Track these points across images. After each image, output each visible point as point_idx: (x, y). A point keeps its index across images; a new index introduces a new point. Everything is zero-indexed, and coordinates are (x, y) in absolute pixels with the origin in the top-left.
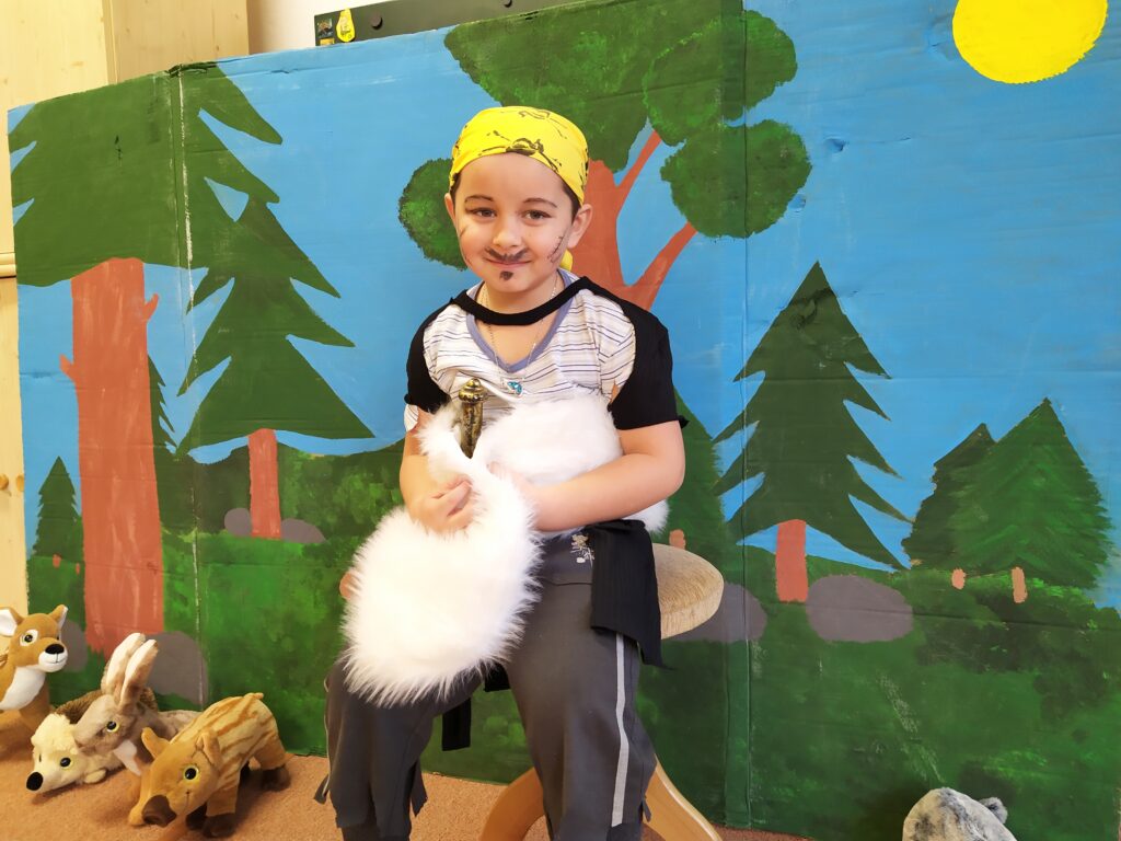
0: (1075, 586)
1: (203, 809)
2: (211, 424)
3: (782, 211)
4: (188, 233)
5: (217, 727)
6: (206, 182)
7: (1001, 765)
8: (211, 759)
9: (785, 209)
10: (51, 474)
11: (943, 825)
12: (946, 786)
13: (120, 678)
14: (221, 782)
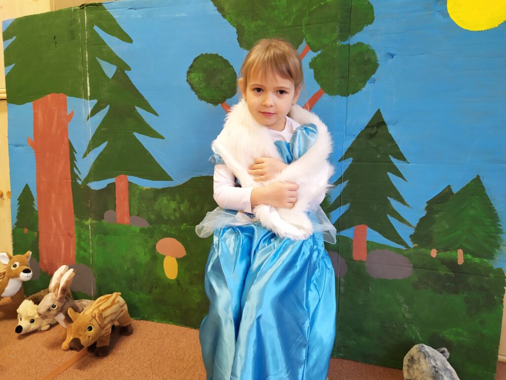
0: (485, 258)
1: (95, 344)
2: (98, 172)
3: (364, 85)
4: (88, 83)
5: (102, 308)
6: (97, 60)
7: (448, 334)
8: (99, 322)
9: (366, 84)
10: (23, 191)
13: (58, 285)
14: (103, 332)
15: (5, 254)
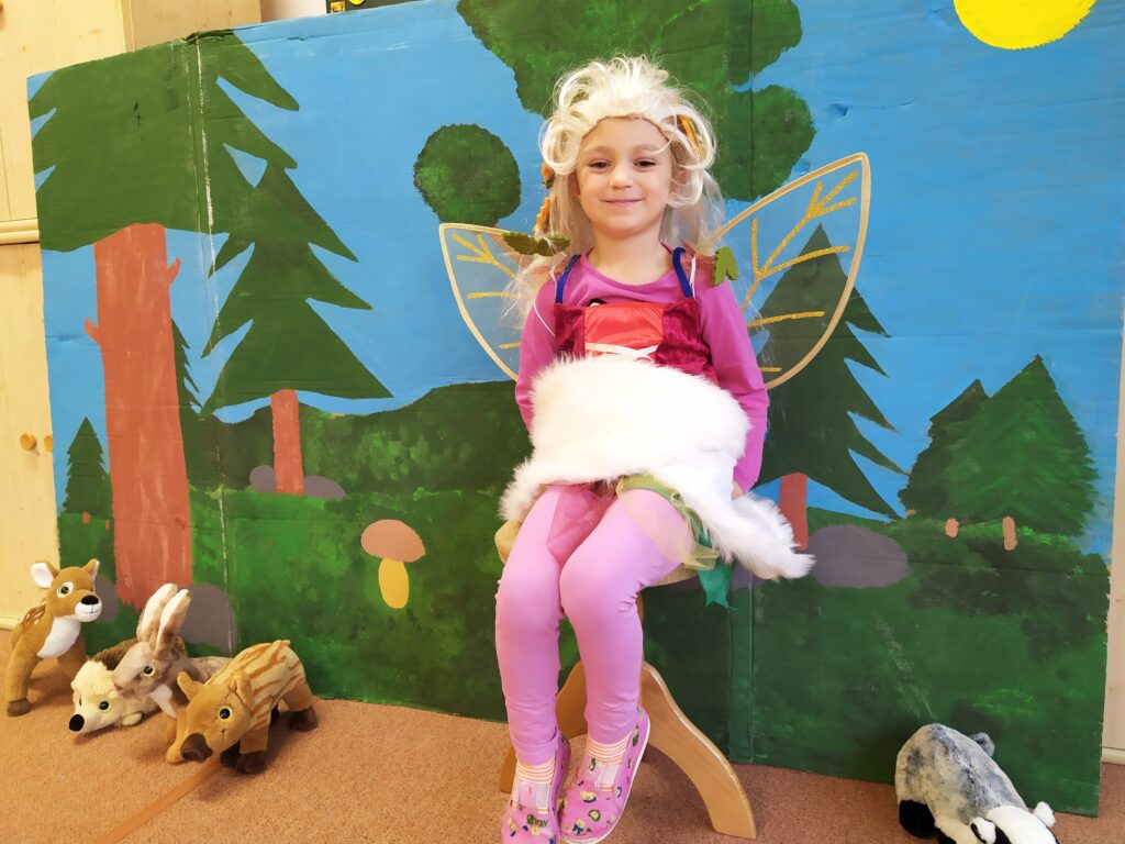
0: (1062, 534)
2: (234, 385)
3: (787, 175)
4: (209, 199)
5: (250, 670)
6: (224, 149)
7: (990, 703)
8: (244, 700)
9: (790, 173)
10: (79, 434)
11: (933, 757)
13: (155, 626)
14: (254, 722)
15: (43, 566)
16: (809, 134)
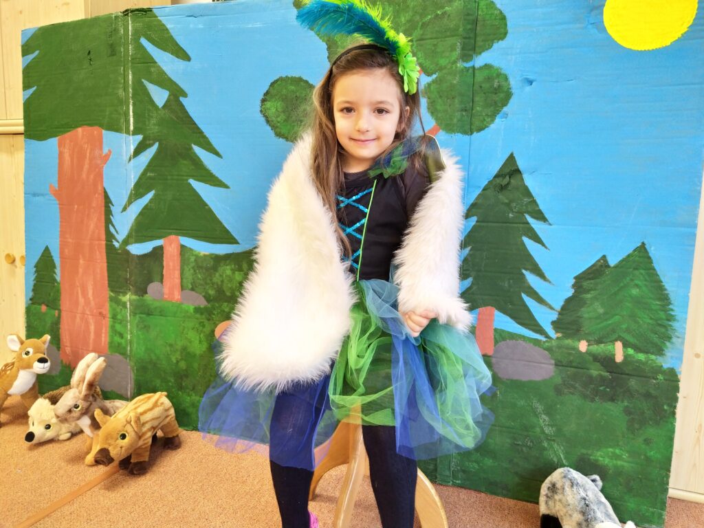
0: (652, 354)
1: (129, 457)
2: (142, 230)
3: (493, 121)
4: (131, 114)
5: (140, 410)
6: (143, 82)
7: (602, 456)
8: (136, 429)
9: (495, 119)
10: (42, 256)
11: (564, 489)
12: (567, 466)
13: (83, 379)
14: (141, 443)
15: (15, 337)
16: (509, 95)
